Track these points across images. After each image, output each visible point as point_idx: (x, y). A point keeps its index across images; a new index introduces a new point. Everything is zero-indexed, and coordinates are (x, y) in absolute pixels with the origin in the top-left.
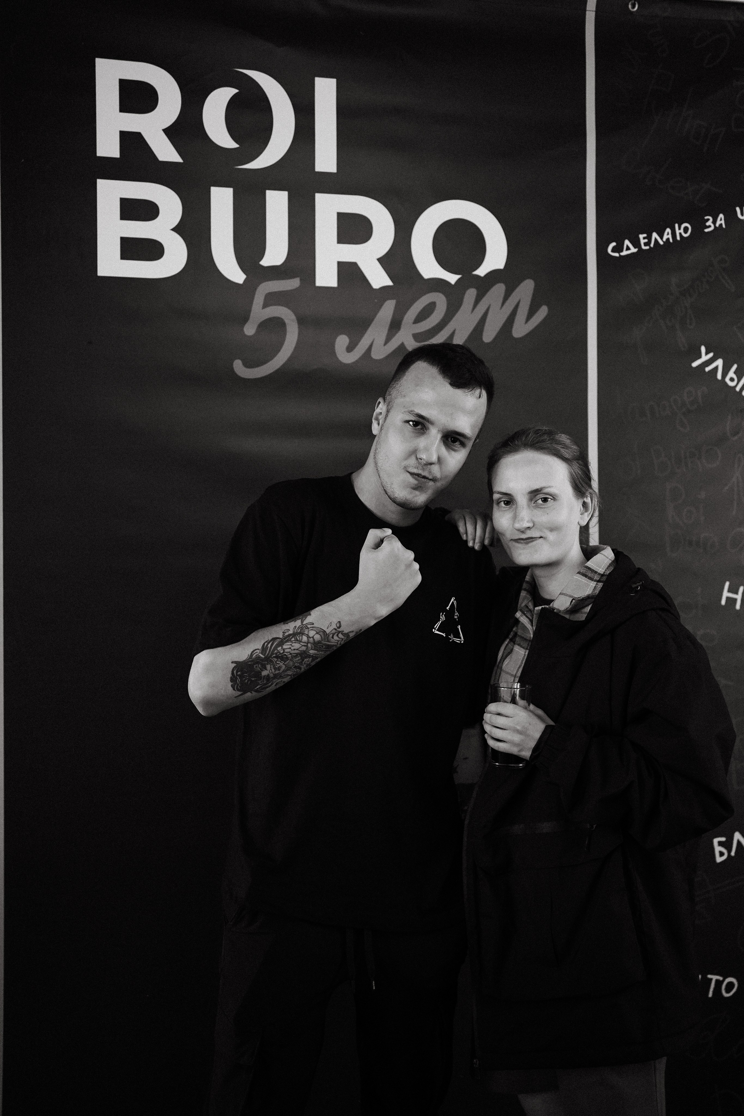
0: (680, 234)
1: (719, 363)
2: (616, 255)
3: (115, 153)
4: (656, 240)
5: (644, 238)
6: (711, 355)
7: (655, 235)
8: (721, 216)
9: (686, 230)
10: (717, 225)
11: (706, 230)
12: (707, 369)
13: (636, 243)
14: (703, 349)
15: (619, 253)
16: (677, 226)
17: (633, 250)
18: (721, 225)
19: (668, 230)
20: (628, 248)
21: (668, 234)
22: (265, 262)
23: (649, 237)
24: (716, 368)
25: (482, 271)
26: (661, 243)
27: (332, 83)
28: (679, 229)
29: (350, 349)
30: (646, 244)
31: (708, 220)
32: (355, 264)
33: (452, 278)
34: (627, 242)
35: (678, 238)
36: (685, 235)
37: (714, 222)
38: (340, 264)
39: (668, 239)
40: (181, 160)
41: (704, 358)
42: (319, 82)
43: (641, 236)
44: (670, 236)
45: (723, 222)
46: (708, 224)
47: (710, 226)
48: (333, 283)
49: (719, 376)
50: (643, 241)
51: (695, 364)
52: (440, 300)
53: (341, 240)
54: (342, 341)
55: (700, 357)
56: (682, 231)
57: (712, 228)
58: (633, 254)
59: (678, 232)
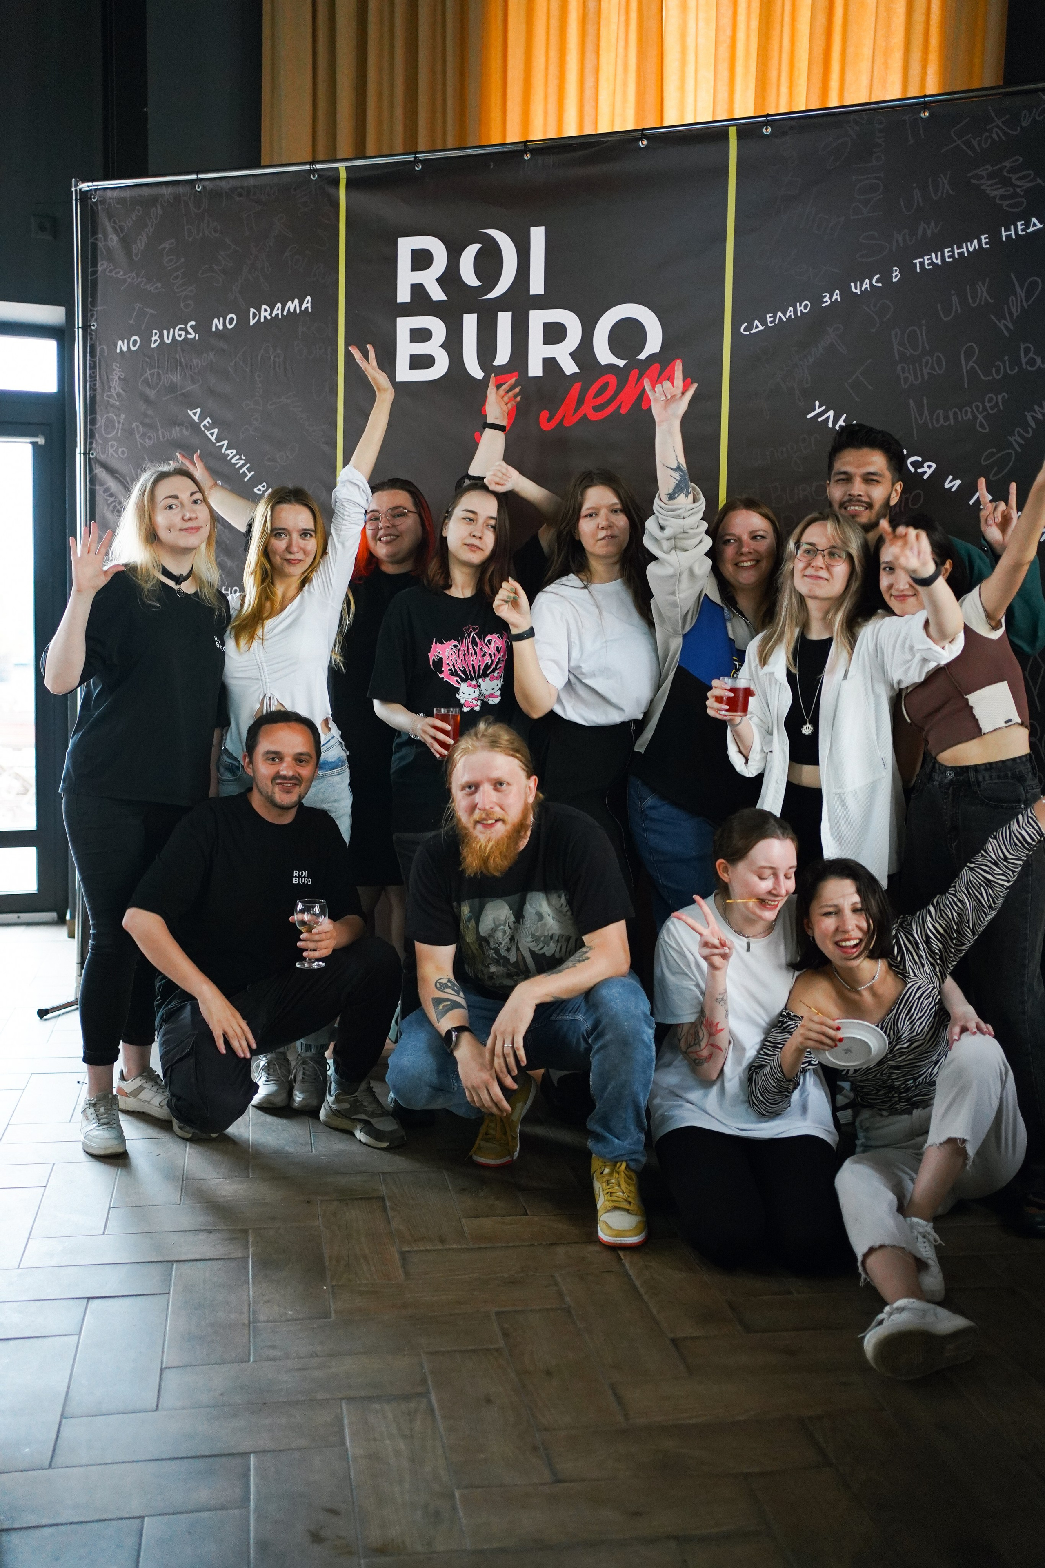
0: (801, 310)
1: (831, 413)
2: (747, 333)
3: (407, 299)
4: (780, 317)
5: (770, 317)
6: (824, 407)
7: (779, 314)
8: (837, 291)
9: (806, 307)
10: (833, 300)
11: (823, 305)
12: (820, 420)
13: (763, 322)
14: (817, 403)
15: (749, 331)
16: (798, 304)
17: (761, 328)
18: (837, 299)
19: (791, 308)
20: (757, 327)
21: (790, 312)
22: (496, 363)
23: (774, 317)
24: (828, 418)
25: (643, 356)
26: (785, 319)
27: (542, 229)
28: (800, 307)
29: (549, 420)
30: (771, 322)
31: (826, 296)
32: (554, 359)
33: (621, 363)
34: (756, 322)
35: (799, 314)
36: (805, 311)
37: (831, 298)
38: (544, 360)
39: (790, 316)
40: (445, 298)
41: (818, 411)
42: (533, 230)
43: (768, 316)
44: (792, 314)
45: (838, 297)
46: (825, 300)
47: (827, 301)
48: (540, 373)
49: (830, 425)
50: (769, 320)
51: (809, 416)
52: (612, 380)
53: (545, 342)
54: (544, 414)
55: (814, 410)
56: (802, 308)
57: (829, 302)
58: (761, 331)
59: (799, 309)
